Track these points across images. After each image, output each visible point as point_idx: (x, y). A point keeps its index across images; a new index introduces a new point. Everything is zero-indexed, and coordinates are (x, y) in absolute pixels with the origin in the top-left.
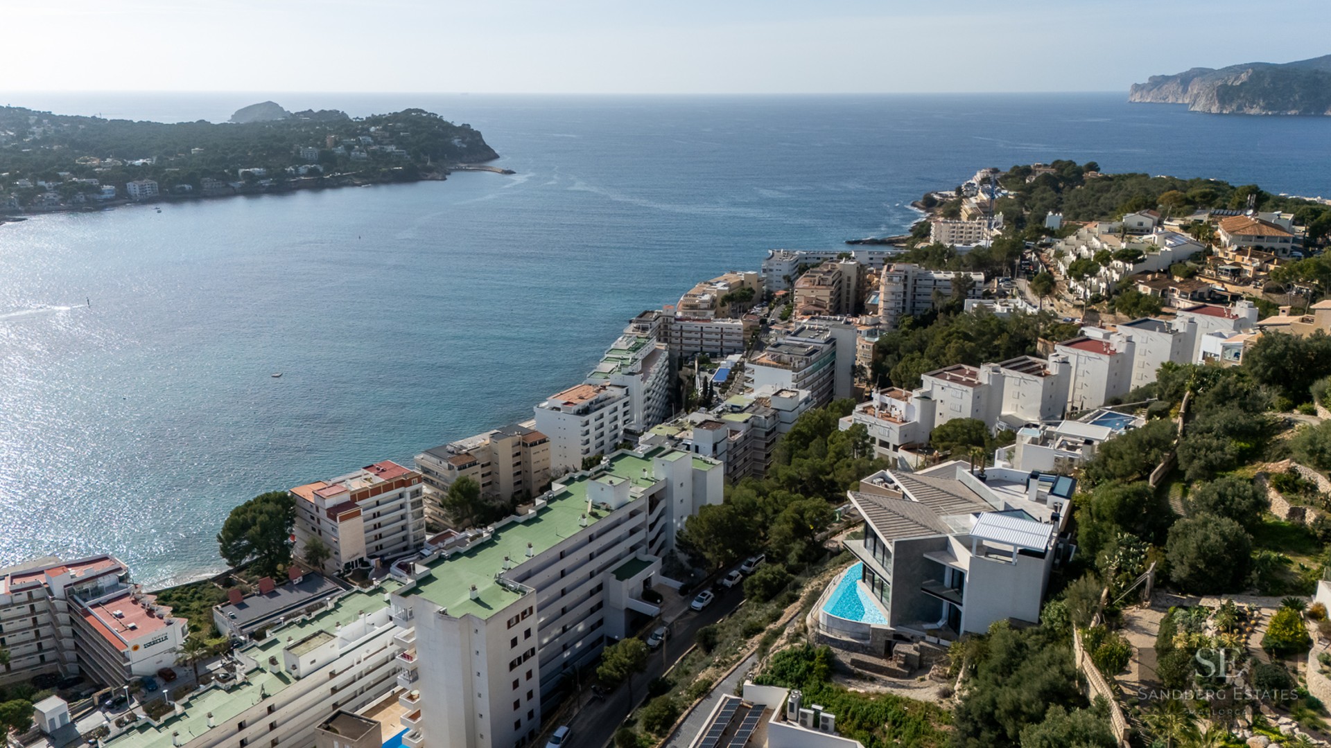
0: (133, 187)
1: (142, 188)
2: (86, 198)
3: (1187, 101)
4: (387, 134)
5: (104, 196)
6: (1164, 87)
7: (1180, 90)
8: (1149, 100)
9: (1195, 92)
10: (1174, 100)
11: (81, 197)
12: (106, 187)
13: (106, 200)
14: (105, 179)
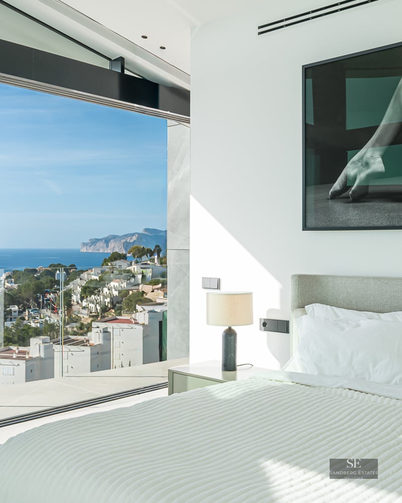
6: (97, 244)
7: (105, 246)
8: (90, 251)
9: (112, 247)
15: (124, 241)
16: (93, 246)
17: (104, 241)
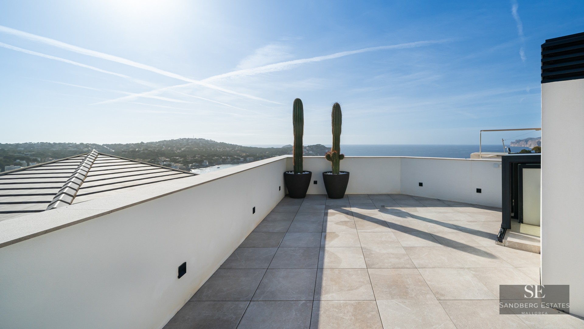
0: (248, 159)
1: (250, 159)
2: (237, 161)
3: (528, 146)
4: (310, 149)
5: (241, 161)
6: (520, 143)
7: (525, 143)
8: (516, 146)
9: (530, 144)
10: (524, 146)
11: (236, 161)
12: (242, 159)
13: (241, 162)
14: (242, 157)
15: (537, 141)
16: (518, 143)
17: (524, 141)
